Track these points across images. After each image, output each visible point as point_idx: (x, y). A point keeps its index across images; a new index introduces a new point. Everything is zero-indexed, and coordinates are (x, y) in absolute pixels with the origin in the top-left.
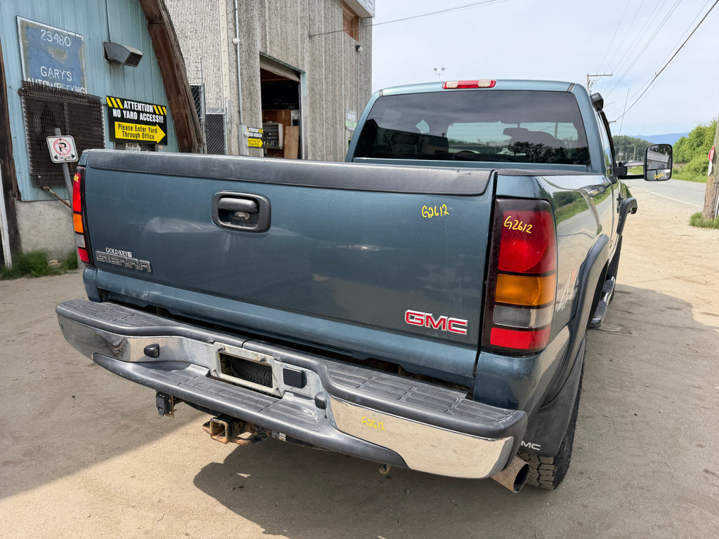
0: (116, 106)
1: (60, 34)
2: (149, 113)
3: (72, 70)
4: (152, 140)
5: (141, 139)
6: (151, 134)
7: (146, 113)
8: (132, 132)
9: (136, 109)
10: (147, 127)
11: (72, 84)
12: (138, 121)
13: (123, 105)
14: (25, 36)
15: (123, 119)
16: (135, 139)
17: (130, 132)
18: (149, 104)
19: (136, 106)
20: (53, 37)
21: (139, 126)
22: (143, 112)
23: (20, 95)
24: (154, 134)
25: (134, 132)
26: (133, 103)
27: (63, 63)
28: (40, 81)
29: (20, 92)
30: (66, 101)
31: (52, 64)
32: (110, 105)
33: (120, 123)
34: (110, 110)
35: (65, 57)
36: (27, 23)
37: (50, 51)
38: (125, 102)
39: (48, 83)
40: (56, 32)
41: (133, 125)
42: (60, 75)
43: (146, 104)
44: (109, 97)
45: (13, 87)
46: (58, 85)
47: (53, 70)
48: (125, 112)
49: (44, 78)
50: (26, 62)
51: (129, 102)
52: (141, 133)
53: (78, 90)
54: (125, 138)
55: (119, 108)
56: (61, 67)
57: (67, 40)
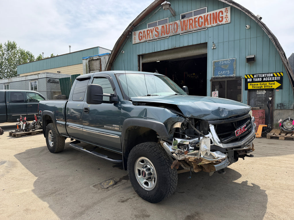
0: (249, 77)
1: (226, 60)
2: (270, 77)
3: (230, 70)
4: (271, 88)
5: (263, 88)
6: (270, 85)
7: (268, 77)
8: (258, 86)
9: (261, 77)
10: (268, 83)
11: (229, 74)
12: (262, 81)
13: (253, 76)
14: (214, 65)
15: (253, 81)
16: (259, 88)
17: (257, 86)
18: (270, 73)
19: (261, 76)
20: (224, 62)
21: (263, 83)
22: (265, 77)
23: (210, 81)
24: (273, 85)
25: (259, 85)
26: (259, 75)
27: (226, 69)
28: (217, 76)
29: (211, 80)
30: (226, 80)
31: (222, 70)
32: (246, 78)
33: (251, 83)
34: (246, 80)
35: (228, 66)
36: (215, 61)
37: (222, 67)
38: (255, 75)
39: (220, 76)
40: (225, 60)
41: (259, 83)
42: (225, 73)
43: (268, 73)
44: (246, 75)
45: (209, 79)
46: (224, 76)
47: (222, 72)
48: (254, 79)
49: (219, 75)
50: (213, 72)
51: (257, 75)
52: (263, 86)
53: (232, 76)
54: (253, 88)
55: (251, 78)
56: (226, 70)
57: (229, 62)
